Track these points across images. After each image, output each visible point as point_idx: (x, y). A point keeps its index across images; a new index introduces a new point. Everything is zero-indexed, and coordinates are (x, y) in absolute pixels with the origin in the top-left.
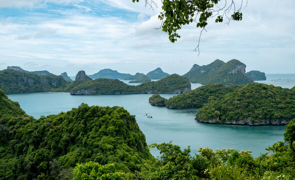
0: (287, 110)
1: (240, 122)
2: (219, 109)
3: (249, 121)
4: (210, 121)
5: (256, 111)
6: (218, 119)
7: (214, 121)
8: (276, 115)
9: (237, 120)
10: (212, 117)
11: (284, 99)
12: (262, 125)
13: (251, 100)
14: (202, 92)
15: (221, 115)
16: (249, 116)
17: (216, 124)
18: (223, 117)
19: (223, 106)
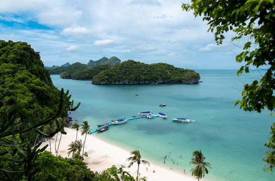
0: (148, 75)
1: (121, 83)
2: (107, 75)
3: (126, 82)
4: (101, 83)
5: (131, 76)
6: (107, 82)
7: (104, 82)
8: (142, 78)
9: (119, 81)
10: (103, 80)
11: (146, 69)
12: (134, 84)
13: (127, 69)
14: (96, 69)
15: (108, 79)
16: (126, 78)
17: (105, 84)
18: (110, 80)
19: (110, 73)
